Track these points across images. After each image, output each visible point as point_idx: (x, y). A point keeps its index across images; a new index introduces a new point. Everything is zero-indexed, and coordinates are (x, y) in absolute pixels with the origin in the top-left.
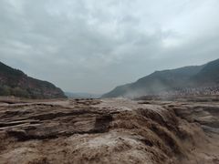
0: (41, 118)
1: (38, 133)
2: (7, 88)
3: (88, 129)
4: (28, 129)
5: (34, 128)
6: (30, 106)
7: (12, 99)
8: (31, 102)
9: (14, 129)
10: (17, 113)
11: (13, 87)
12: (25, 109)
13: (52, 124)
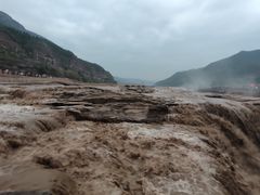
0: (94, 101)
1: (92, 116)
2: (61, 69)
4: (83, 111)
5: (88, 110)
6: (82, 88)
7: (67, 81)
8: (83, 85)
9: (72, 109)
10: (72, 95)
11: (66, 69)
12: (78, 92)
13: (103, 108)
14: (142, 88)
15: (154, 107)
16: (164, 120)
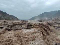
0: (13, 25)
1: (13, 29)
2: (3, 17)
3: (26, 28)
4: (10, 28)
5: (12, 28)
6: (10, 22)
7: (5, 20)
9: (7, 28)
10: (7, 24)
11: (4, 17)
12: (9, 23)
13: (16, 27)
14: (25, 21)
15: (28, 25)
16: (31, 28)
